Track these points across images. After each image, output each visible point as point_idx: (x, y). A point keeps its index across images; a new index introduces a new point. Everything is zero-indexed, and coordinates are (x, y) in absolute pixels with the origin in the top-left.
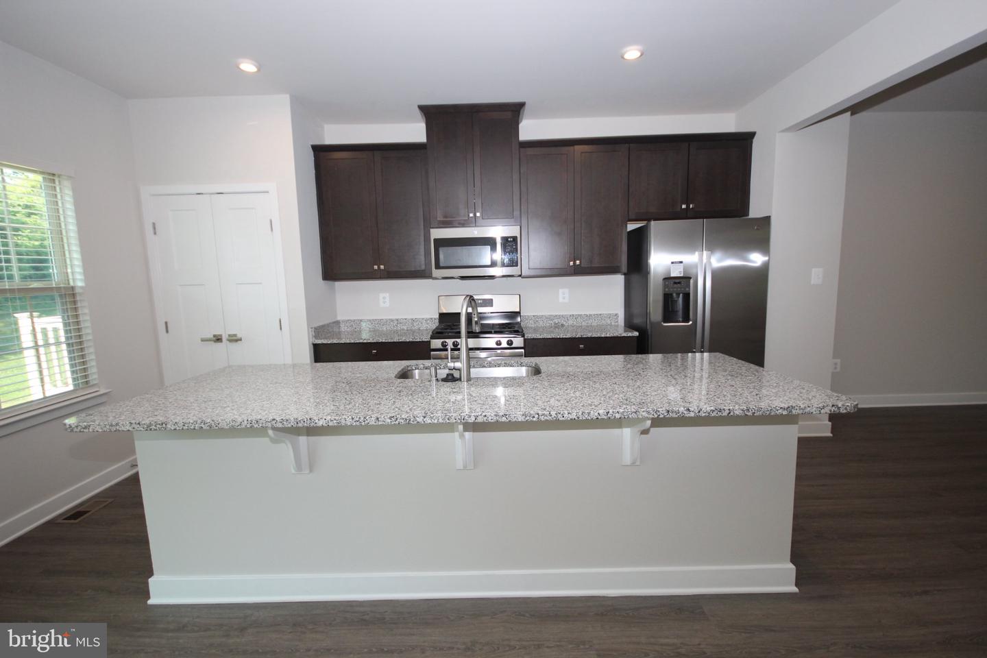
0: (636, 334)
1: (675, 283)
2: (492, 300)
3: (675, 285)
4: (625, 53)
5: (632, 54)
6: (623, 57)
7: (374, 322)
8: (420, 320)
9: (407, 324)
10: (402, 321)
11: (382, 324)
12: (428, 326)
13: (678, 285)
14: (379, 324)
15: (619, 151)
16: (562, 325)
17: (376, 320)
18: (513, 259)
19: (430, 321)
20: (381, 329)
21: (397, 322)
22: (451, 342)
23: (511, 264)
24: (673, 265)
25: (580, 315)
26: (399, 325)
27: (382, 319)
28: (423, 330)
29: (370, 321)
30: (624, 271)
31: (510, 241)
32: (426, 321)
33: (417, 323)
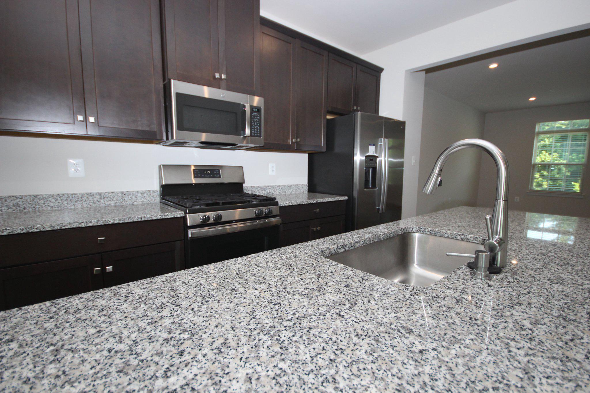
0: (346, 198)
7: (60, 197)
8: (134, 193)
9: (115, 199)
10: (107, 195)
11: (74, 200)
12: (145, 201)
13: (372, 162)
14: (69, 200)
15: (323, 55)
16: (273, 194)
17: (63, 195)
18: (257, 129)
19: (147, 194)
20: (73, 207)
21: (99, 197)
22: (212, 215)
23: (256, 134)
24: (370, 146)
25: (285, 186)
26: (102, 201)
27: (74, 194)
28: (138, 205)
29: (52, 196)
30: (324, 150)
31: (255, 112)
32: (141, 194)
33: (130, 197)
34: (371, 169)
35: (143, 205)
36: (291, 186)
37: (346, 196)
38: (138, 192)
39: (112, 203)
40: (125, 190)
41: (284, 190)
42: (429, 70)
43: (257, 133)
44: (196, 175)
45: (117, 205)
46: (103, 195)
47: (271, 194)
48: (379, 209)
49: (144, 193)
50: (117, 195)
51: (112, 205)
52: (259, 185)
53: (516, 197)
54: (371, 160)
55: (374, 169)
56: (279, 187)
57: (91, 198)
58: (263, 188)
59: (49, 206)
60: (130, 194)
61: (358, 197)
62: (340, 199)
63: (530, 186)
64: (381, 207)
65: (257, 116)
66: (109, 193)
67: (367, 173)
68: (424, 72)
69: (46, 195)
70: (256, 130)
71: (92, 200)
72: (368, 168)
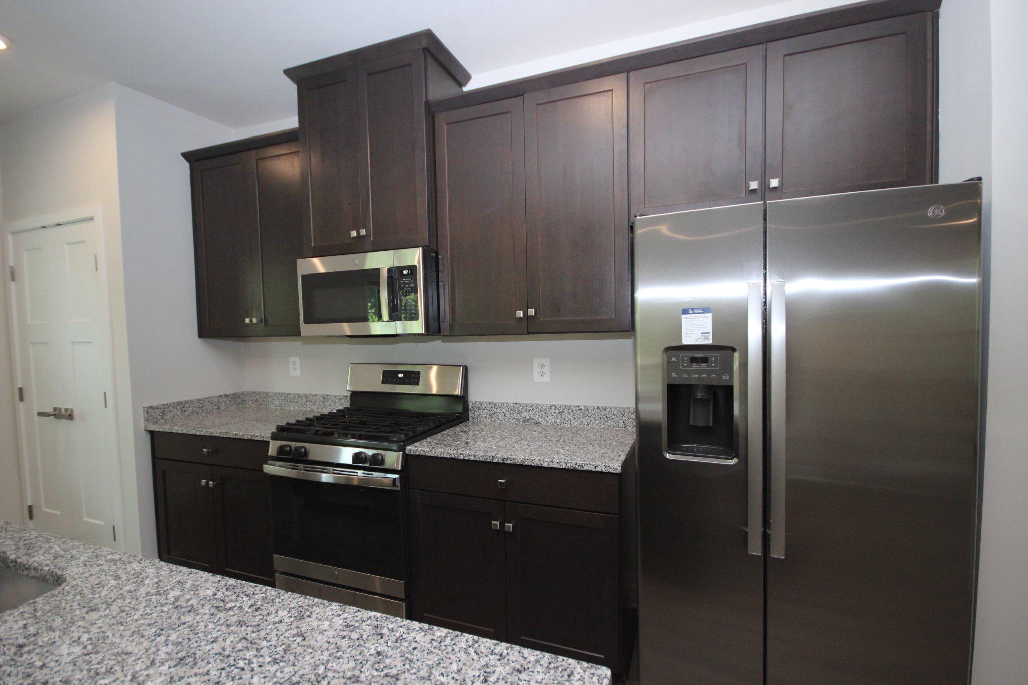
1: (693, 360)
2: (419, 373)
3: (695, 366)
7: (281, 397)
9: (317, 403)
10: (312, 398)
11: (290, 401)
13: (701, 366)
14: (286, 401)
15: (611, 91)
16: (537, 423)
17: (283, 394)
19: (345, 401)
20: (289, 409)
22: (293, 448)
23: (409, 316)
24: (683, 316)
25: (569, 408)
26: (308, 404)
27: (289, 394)
31: (406, 276)
33: (330, 402)
36: (587, 409)
38: (336, 397)
39: (315, 408)
40: (325, 393)
41: (566, 415)
43: (411, 313)
44: (385, 379)
46: (308, 397)
54: (696, 360)
56: (552, 410)
57: (299, 400)
59: (274, 404)
65: (409, 284)
70: (408, 307)
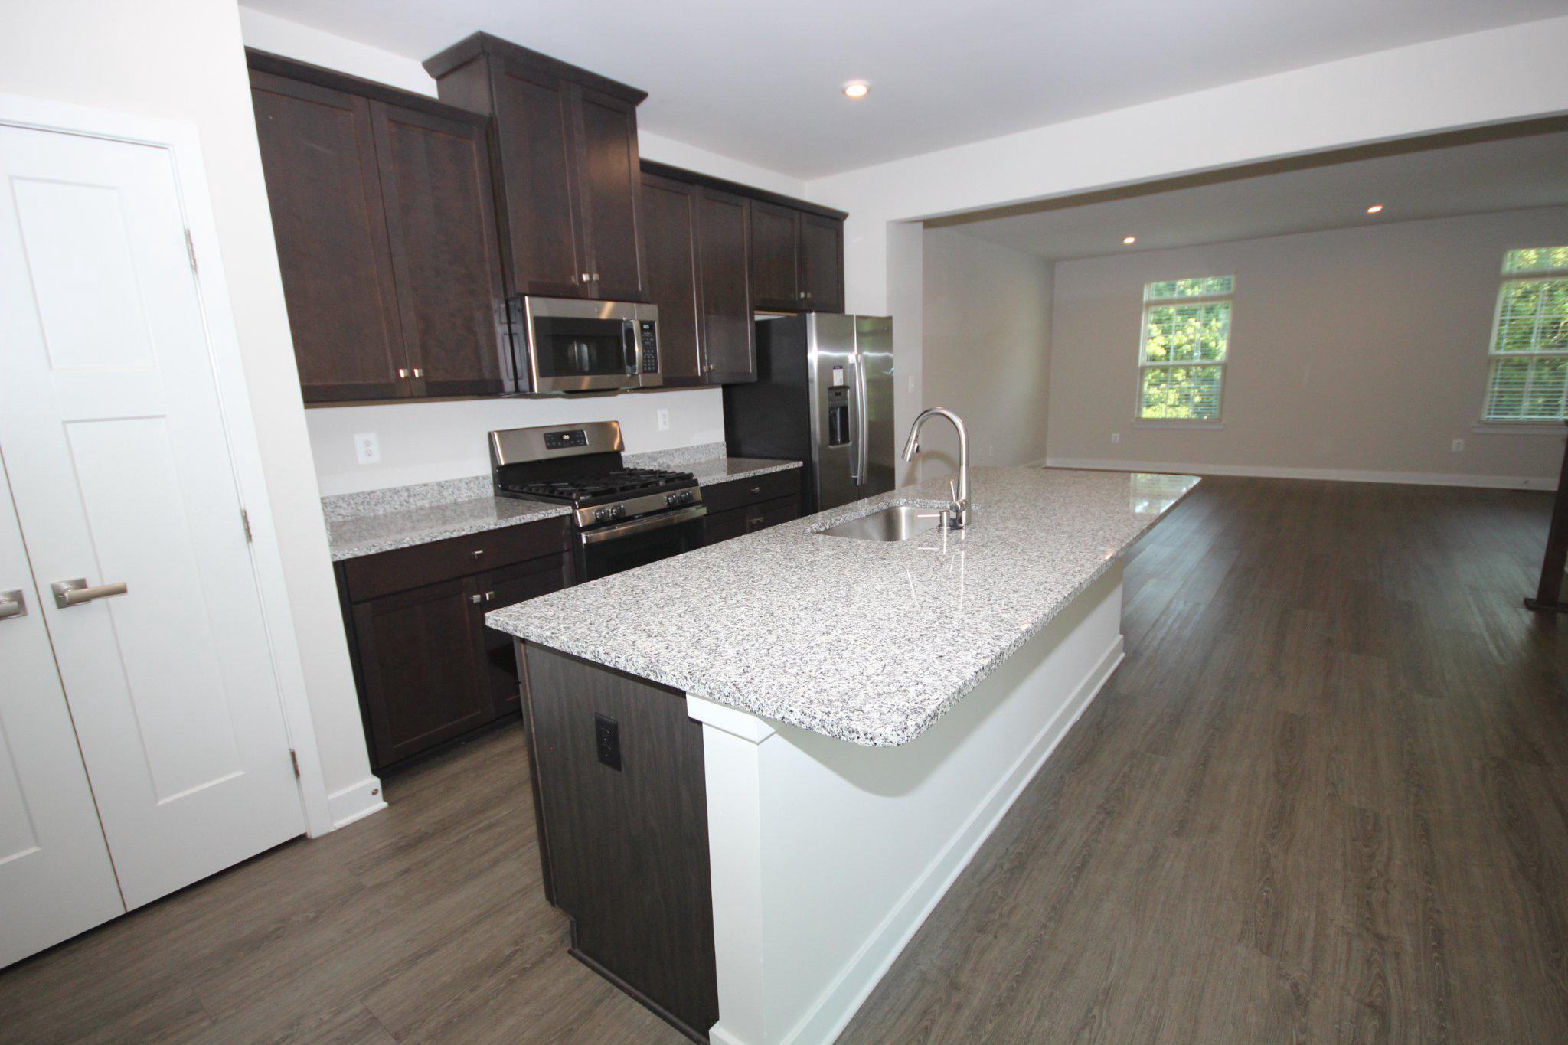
0: (800, 464)
2: (583, 432)
3: (837, 397)
4: (847, 88)
5: (856, 89)
6: (844, 92)
7: (353, 500)
8: (456, 483)
9: (429, 496)
10: (418, 490)
11: (373, 503)
12: (473, 494)
13: (839, 397)
14: (366, 503)
15: (741, 207)
16: (668, 466)
17: (358, 494)
18: (651, 359)
19: (474, 483)
20: (372, 514)
21: (406, 494)
22: (610, 509)
23: (649, 369)
24: (834, 371)
25: (687, 449)
26: (412, 500)
27: (372, 492)
28: (462, 503)
29: (343, 499)
30: (754, 379)
31: (646, 330)
32: (466, 484)
33: (450, 490)
34: (838, 409)
35: (470, 502)
36: (698, 447)
37: (798, 460)
38: (461, 480)
39: (426, 504)
40: (442, 479)
41: (686, 456)
42: (930, 223)
43: (652, 367)
44: (548, 444)
45: (433, 505)
46: (412, 490)
47: (665, 466)
48: (856, 479)
49: (470, 482)
50: (432, 489)
51: (427, 505)
52: (644, 452)
53: (1114, 435)
54: (837, 394)
55: (844, 410)
57: (395, 497)
58: (653, 457)
59: (339, 515)
60: (450, 486)
61: (820, 461)
62: (790, 467)
63: (1136, 412)
64: (860, 474)
65: (649, 338)
66: (420, 486)
67: (832, 417)
68: (921, 225)
69: (336, 496)
70: (649, 361)
71: (397, 499)
72: (832, 409)
